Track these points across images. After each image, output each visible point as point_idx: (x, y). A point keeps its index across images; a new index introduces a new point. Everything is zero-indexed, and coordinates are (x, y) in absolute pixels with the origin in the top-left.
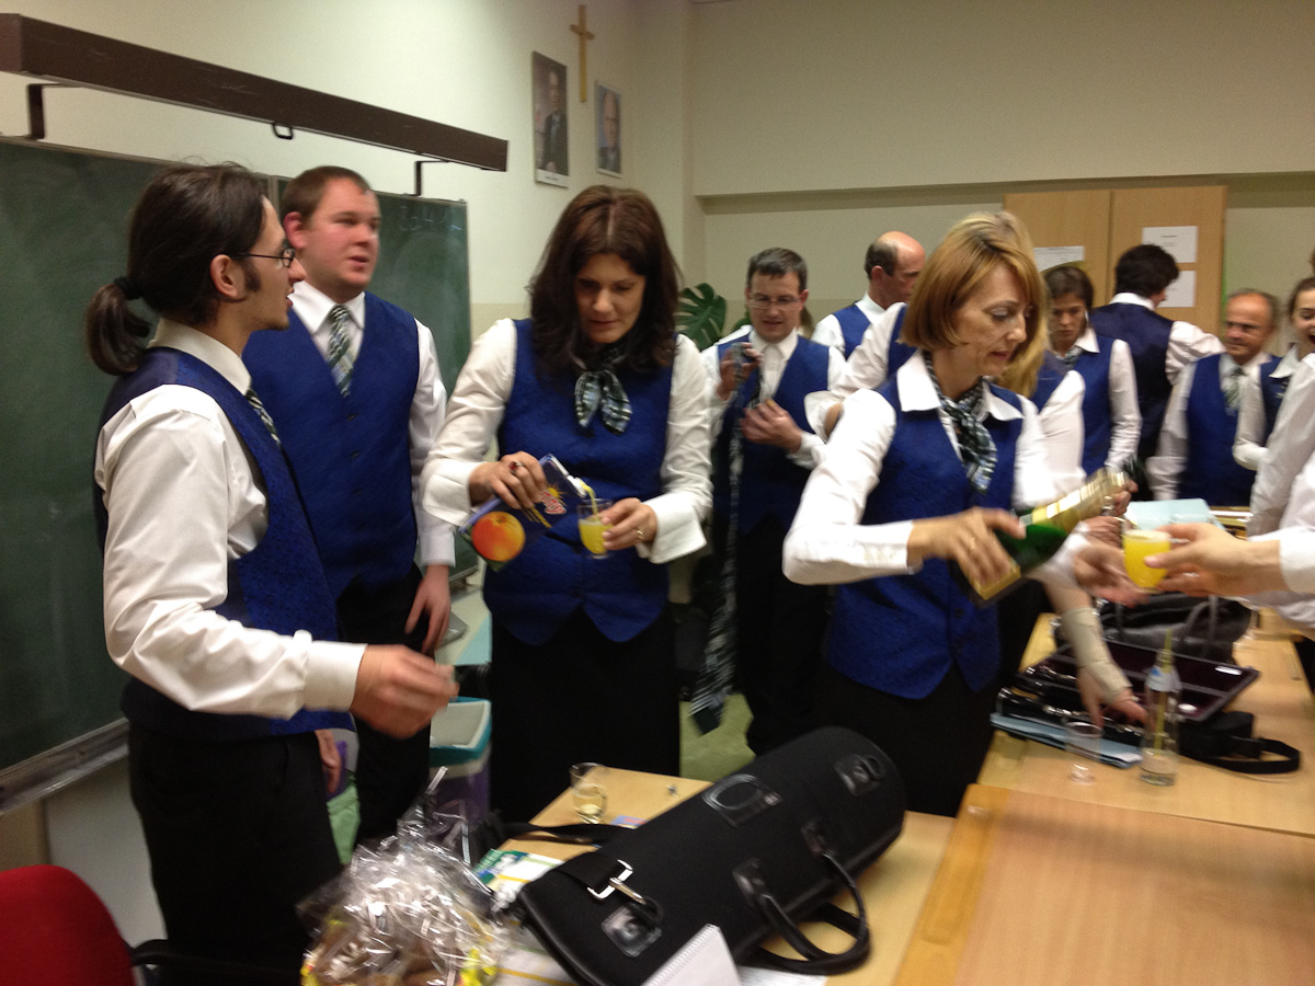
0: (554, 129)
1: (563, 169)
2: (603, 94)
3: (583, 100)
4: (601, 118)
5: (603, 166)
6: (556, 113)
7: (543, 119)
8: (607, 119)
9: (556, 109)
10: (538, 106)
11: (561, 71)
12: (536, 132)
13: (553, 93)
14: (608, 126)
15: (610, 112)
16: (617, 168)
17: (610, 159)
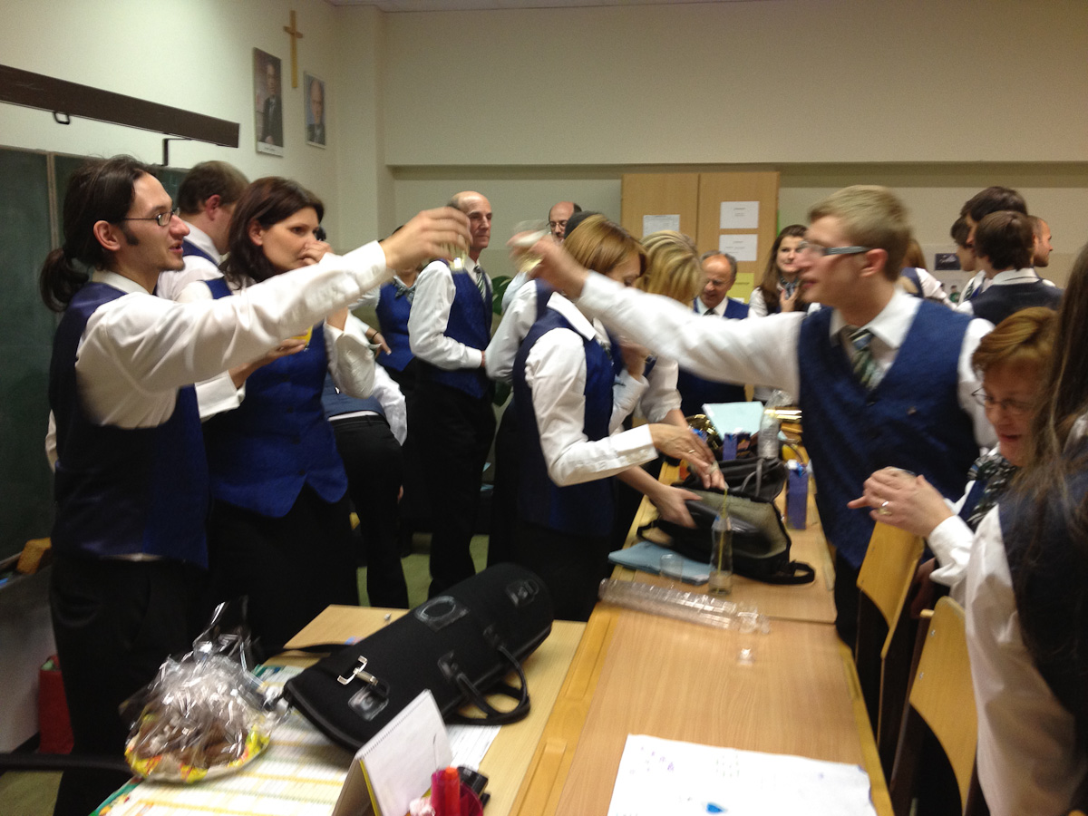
0: (271, 110)
1: (278, 141)
2: (310, 81)
3: (295, 86)
4: (309, 102)
5: (312, 139)
6: (273, 96)
7: (262, 103)
8: (315, 101)
9: (272, 93)
10: (258, 91)
11: (276, 63)
12: (257, 112)
13: (271, 81)
14: (315, 108)
15: (316, 96)
16: (322, 141)
17: (316, 133)
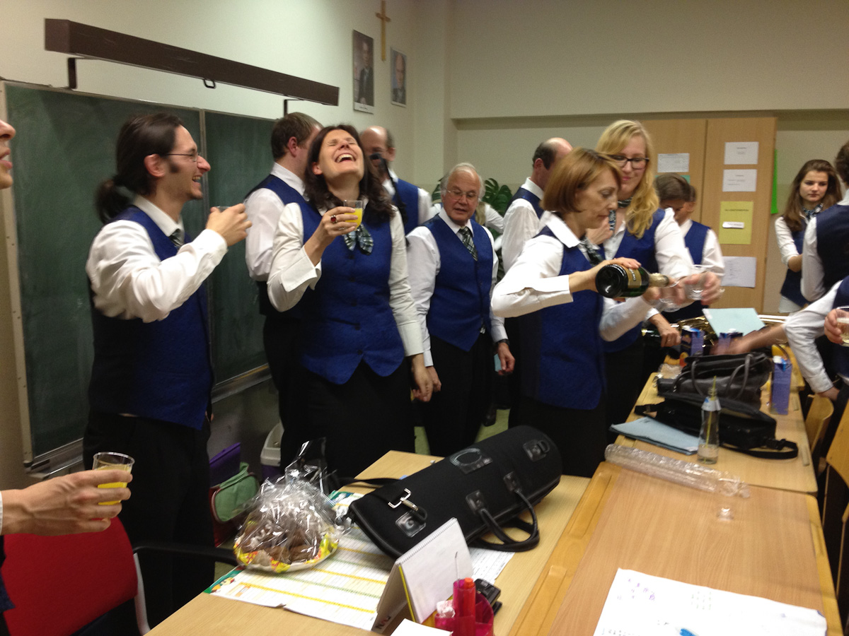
0: (365, 78)
1: (370, 102)
2: (395, 55)
3: (383, 59)
4: (394, 70)
5: (395, 100)
6: (367, 67)
7: (359, 72)
8: (398, 71)
9: (367, 65)
10: (356, 63)
11: (369, 41)
12: (354, 79)
13: (365, 55)
14: (398, 75)
15: (399, 67)
16: (403, 101)
17: (399, 95)
